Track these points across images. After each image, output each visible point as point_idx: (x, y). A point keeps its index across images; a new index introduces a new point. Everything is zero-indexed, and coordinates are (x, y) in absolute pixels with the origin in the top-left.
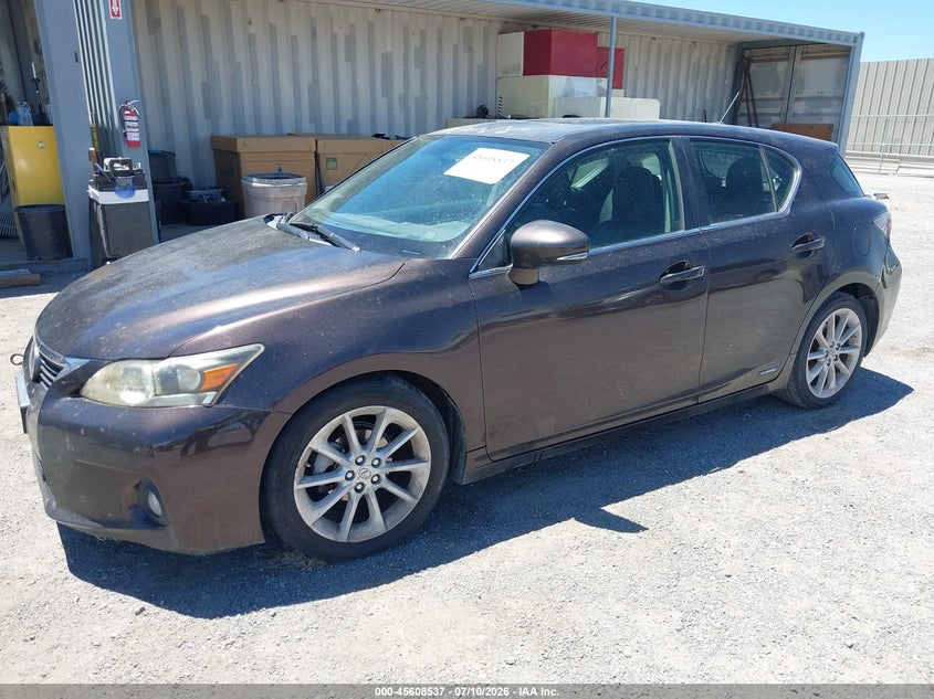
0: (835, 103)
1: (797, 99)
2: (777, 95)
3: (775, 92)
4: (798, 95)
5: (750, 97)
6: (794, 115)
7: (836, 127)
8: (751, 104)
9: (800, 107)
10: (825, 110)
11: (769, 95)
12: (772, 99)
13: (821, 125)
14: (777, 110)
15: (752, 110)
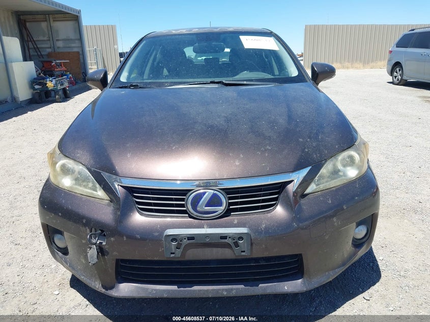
0: (77, 41)
1: (57, 40)
2: (46, 38)
3: (44, 36)
4: (57, 38)
5: (32, 40)
6: (58, 48)
7: (81, 53)
8: (33, 42)
9: (60, 44)
10: (73, 45)
11: (41, 38)
12: (44, 40)
13: (74, 52)
14: (48, 46)
15: (35, 46)
